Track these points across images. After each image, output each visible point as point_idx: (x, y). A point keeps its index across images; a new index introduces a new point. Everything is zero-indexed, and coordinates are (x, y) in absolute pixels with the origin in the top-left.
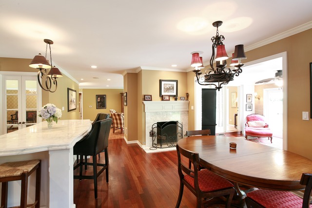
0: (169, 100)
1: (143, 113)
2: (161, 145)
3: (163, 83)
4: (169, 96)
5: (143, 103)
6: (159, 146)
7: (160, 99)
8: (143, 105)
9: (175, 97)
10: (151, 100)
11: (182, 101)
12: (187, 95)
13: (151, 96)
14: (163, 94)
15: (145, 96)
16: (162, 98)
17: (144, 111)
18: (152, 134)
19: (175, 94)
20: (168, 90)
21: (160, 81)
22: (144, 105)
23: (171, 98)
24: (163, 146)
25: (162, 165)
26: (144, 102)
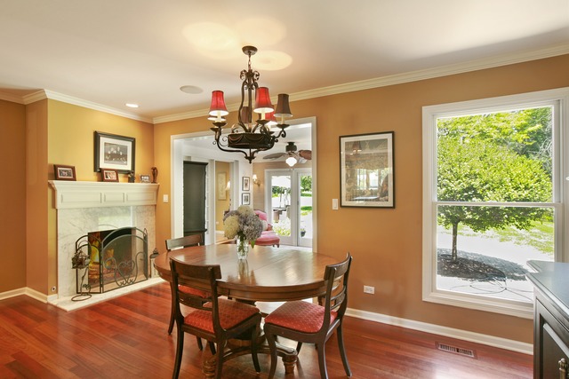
0: (117, 180)
1: (51, 212)
2: (101, 286)
3: (103, 140)
4: (118, 172)
5: (50, 185)
6: (97, 289)
7: (93, 176)
8: (50, 191)
9: (131, 176)
10: (74, 179)
11: (144, 184)
12: (154, 172)
13: (73, 168)
14: (103, 165)
15: (55, 167)
16: (101, 175)
17: (54, 205)
18: (78, 262)
19: (128, 167)
20: (113, 157)
21: (97, 136)
22: (54, 191)
23: (121, 176)
24: (106, 287)
25: (121, 325)
26: (55, 182)
